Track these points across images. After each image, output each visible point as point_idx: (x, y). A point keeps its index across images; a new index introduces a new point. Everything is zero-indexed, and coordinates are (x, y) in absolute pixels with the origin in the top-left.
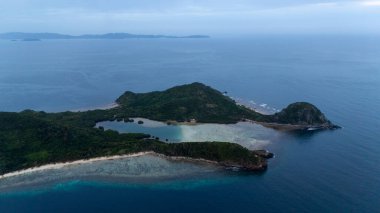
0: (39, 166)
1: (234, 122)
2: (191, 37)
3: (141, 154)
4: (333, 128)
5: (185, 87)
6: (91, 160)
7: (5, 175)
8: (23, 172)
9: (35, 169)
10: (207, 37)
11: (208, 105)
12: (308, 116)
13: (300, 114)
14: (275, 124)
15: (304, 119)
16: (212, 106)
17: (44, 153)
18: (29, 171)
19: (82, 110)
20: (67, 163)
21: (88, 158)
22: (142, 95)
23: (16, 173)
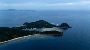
0: (16, 38)
1: (52, 27)
2: (31, 10)
3: (37, 34)
4: (71, 27)
5: (40, 21)
6: (27, 36)
7: (10, 40)
8: (13, 39)
9: (16, 39)
10: (35, 10)
11: (46, 24)
12: (66, 26)
13: (64, 25)
14: (60, 27)
15: (65, 26)
16: (47, 24)
17: (16, 36)
18: (15, 39)
19: (17, 27)
20: (22, 37)
21: (26, 36)
22: (30, 23)
23: (12, 40)
